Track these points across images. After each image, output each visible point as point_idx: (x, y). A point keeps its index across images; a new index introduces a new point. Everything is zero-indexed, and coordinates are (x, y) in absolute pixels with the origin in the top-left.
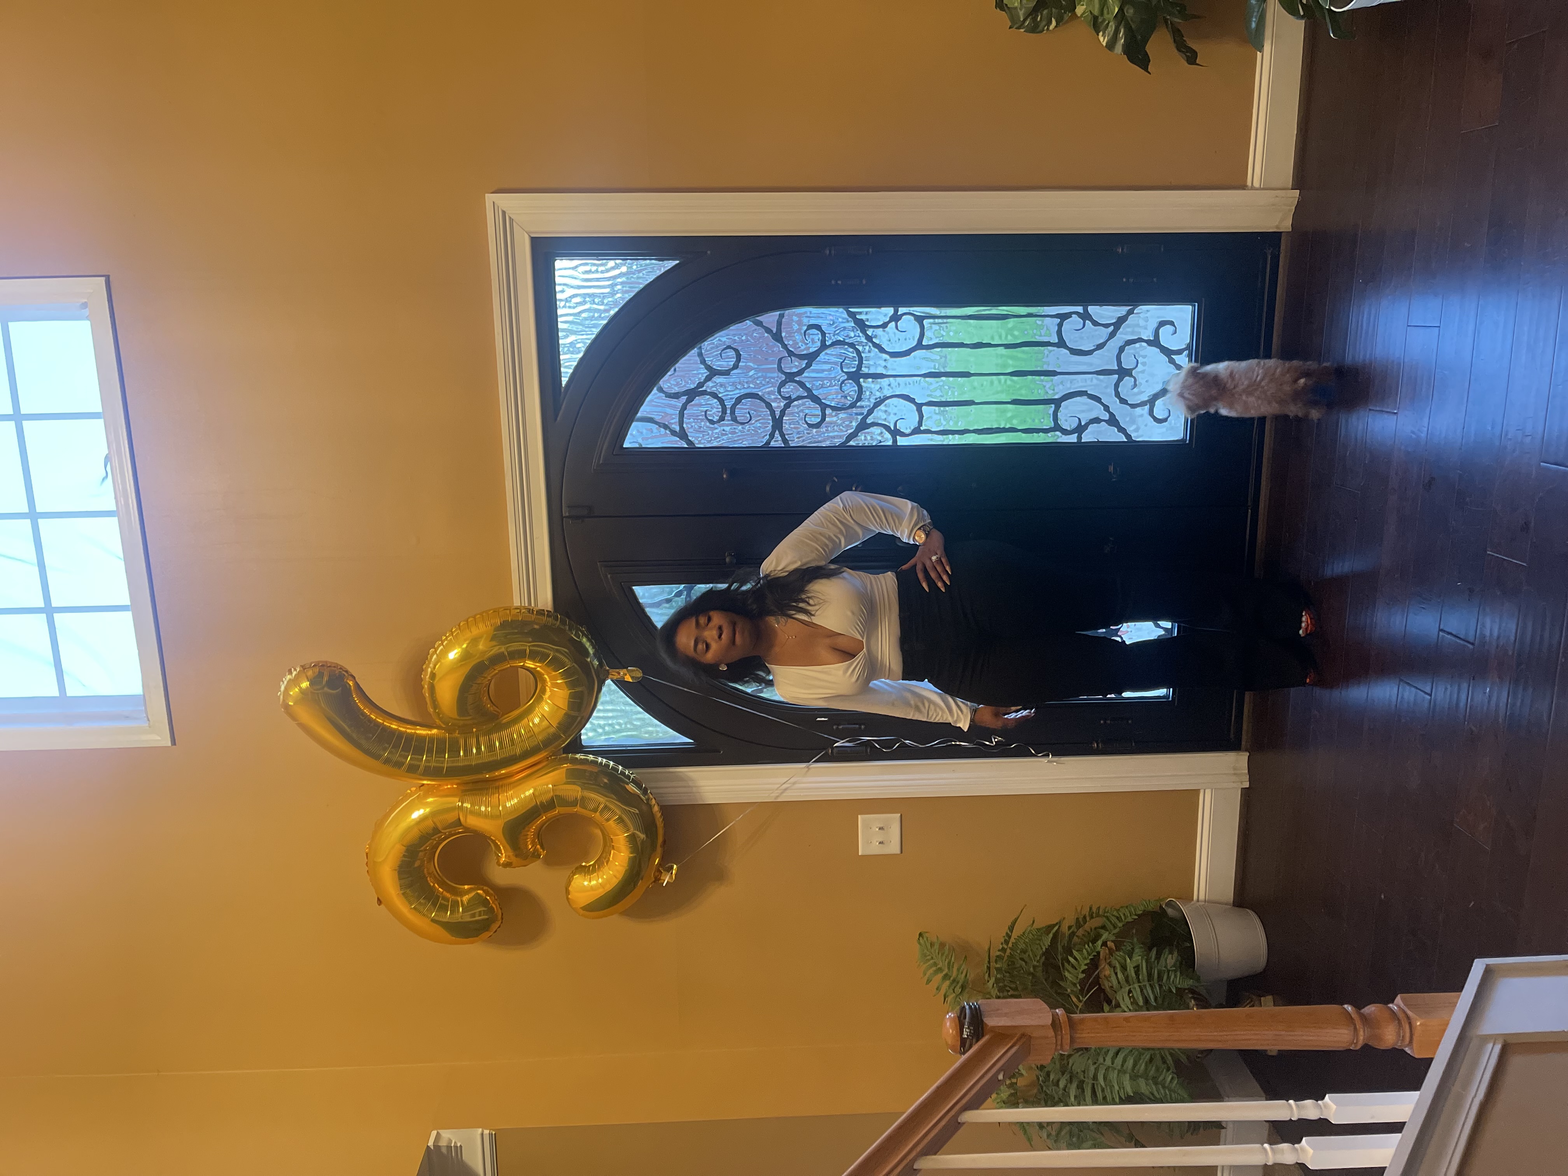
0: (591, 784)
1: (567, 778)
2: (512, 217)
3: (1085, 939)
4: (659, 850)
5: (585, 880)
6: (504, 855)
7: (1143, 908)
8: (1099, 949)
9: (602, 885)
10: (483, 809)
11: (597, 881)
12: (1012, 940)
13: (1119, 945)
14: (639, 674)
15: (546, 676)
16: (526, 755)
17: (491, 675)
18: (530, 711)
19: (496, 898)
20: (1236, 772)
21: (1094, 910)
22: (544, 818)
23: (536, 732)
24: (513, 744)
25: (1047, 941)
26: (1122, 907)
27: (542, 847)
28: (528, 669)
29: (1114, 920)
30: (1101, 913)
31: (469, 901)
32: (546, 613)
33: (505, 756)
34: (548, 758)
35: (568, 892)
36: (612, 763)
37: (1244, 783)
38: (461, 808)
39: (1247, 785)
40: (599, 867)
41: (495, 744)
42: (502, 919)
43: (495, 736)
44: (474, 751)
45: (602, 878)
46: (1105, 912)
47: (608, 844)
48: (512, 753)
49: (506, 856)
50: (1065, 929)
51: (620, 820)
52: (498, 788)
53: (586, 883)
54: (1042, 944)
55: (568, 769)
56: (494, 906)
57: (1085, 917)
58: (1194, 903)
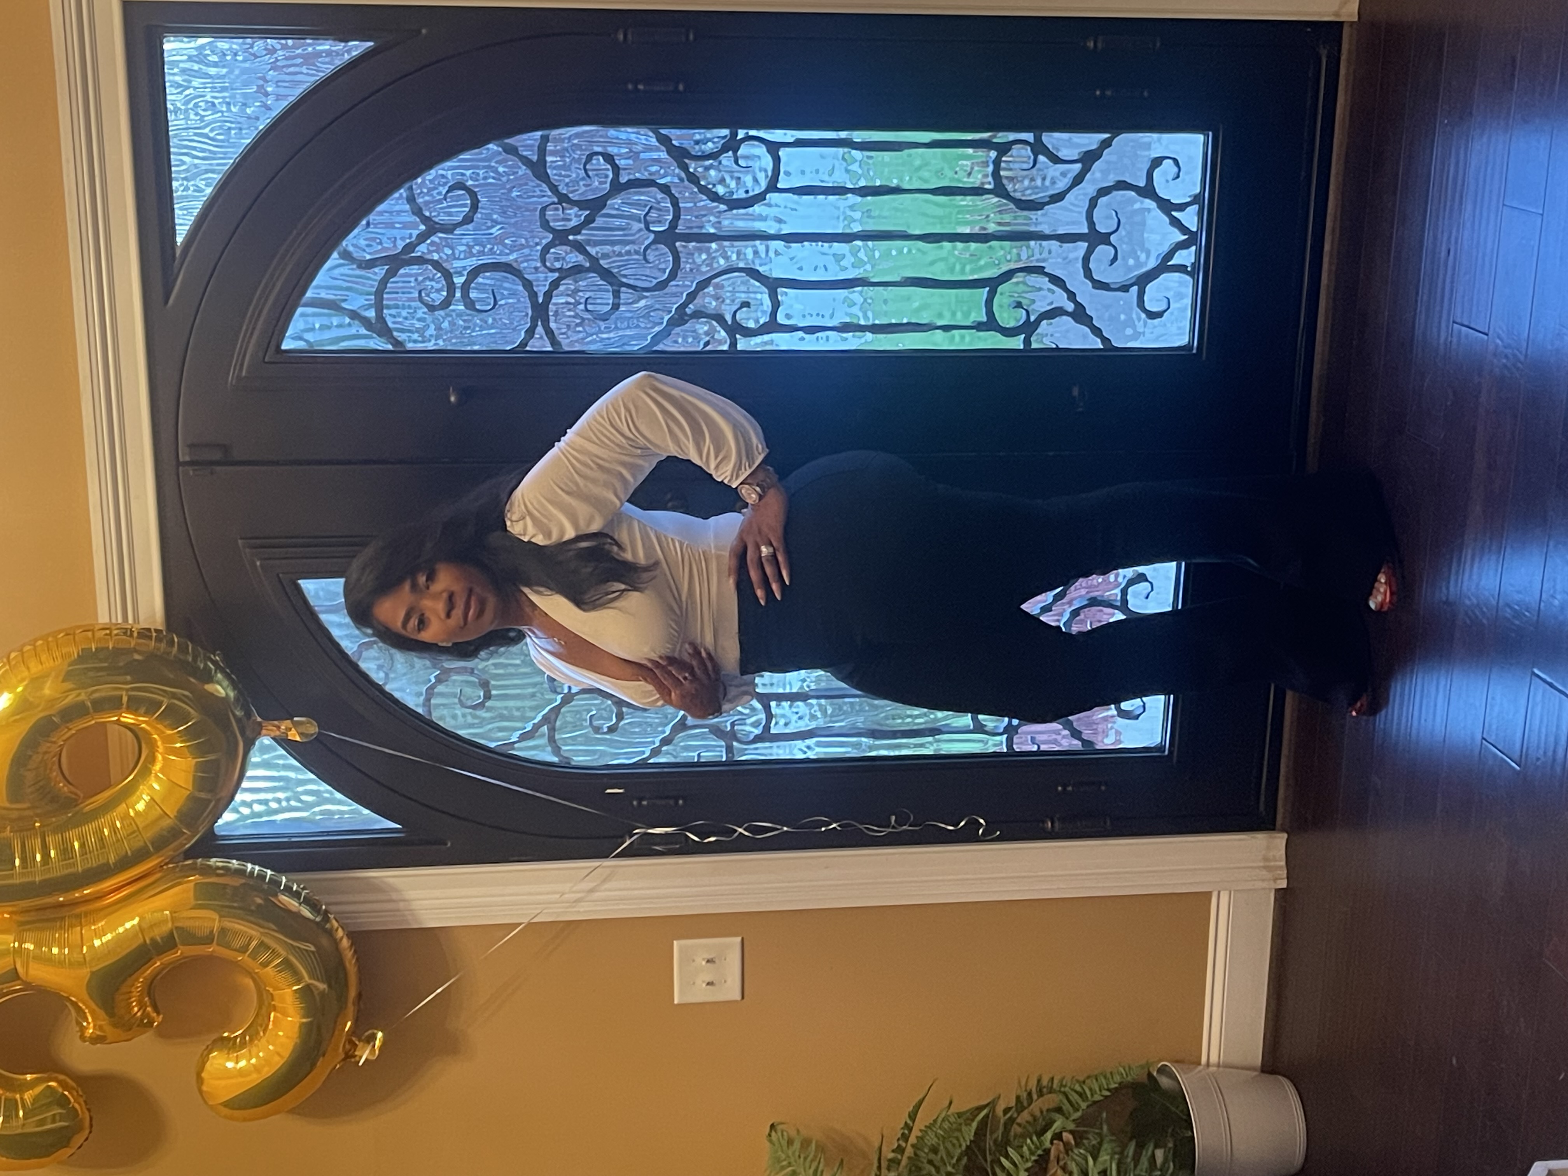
0: (235, 908)
1: (196, 899)
3: (1030, 1129)
4: (351, 1009)
5: (229, 1060)
6: (92, 1025)
7: (1118, 1078)
8: (1047, 1144)
9: (257, 1069)
10: (55, 950)
11: (249, 1061)
12: (915, 1133)
13: (1079, 1137)
14: (313, 729)
15: (155, 736)
16: (125, 863)
17: (65, 738)
18: (129, 791)
19: (81, 1093)
20: (1267, 864)
21: (1045, 1082)
22: (158, 964)
23: (141, 826)
24: (103, 847)
25: (969, 1133)
26: (1089, 1077)
27: (156, 1010)
28: (126, 726)
29: (1075, 1097)
30: (1055, 1086)
31: (35, 1099)
32: (154, 634)
33: (89, 865)
34: (162, 866)
35: (200, 1080)
36: (269, 872)
37: (1279, 881)
38: (19, 951)
39: (1283, 884)
40: (251, 1040)
41: (73, 846)
42: (91, 1126)
43: (72, 834)
44: (38, 857)
45: (258, 1057)
46: (1062, 1086)
47: (266, 1003)
48: (102, 861)
49: (94, 1026)
50: (999, 1111)
51: (287, 965)
52: (78, 916)
53: (230, 1065)
54: (961, 1139)
55: (196, 884)
56: (77, 1106)
57: (1030, 1094)
58: (1200, 1068)
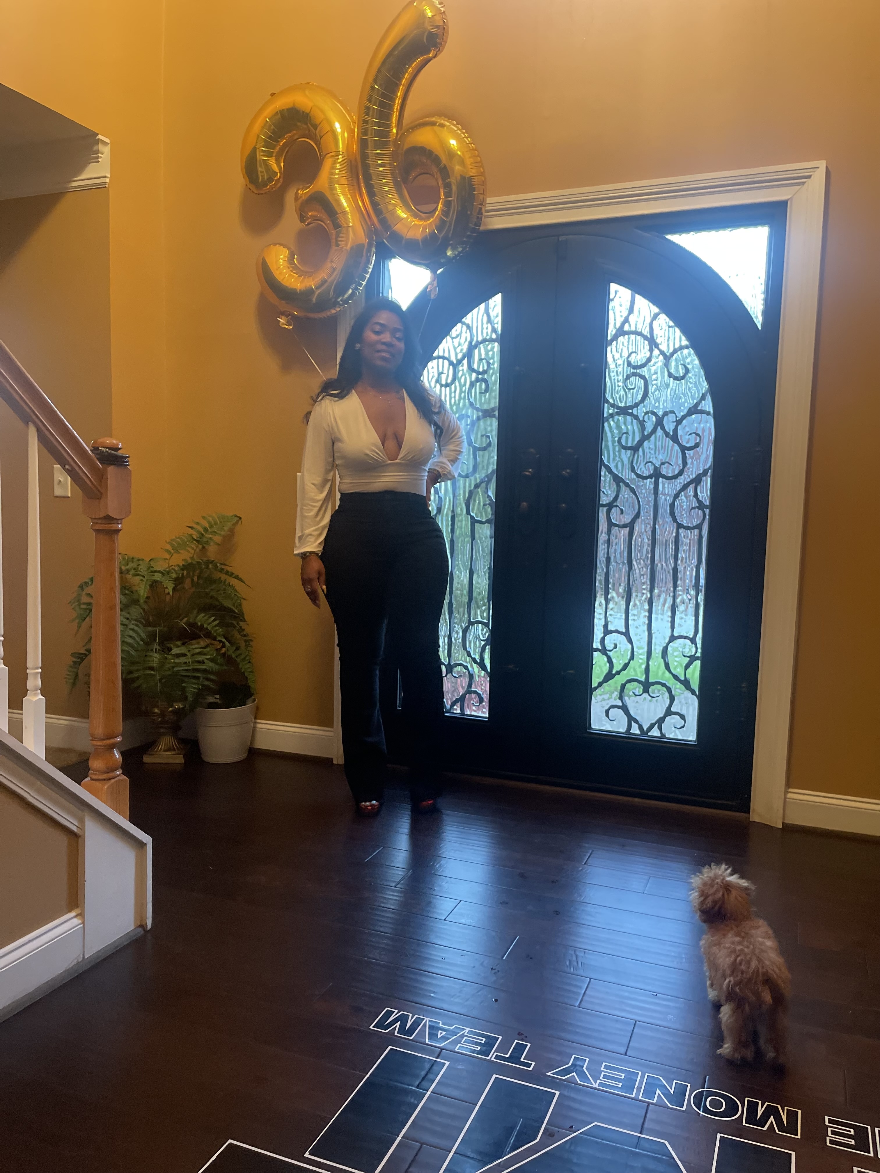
0: (351, 260)
2: (806, 185)
4: (303, 315)
5: (284, 257)
6: (303, 193)
7: (249, 677)
8: (219, 639)
9: (278, 269)
10: (337, 172)
11: (282, 265)
12: (230, 579)
13: (224, 655)
15: (432, 219)
17: (434, 174)
18: (408, 208)
19: (274, 189)
21: (250, 643)
22: (328, 222)
23: (391, 213)
24: (383, 194)
25: (230, 606)
26: (252, 664)
27: (309, 224)
28: (437, 206)
29: (242, 657)
30: (248, 647)
31: (272, 166)
33: (375, 188)
34: (373, 225)
35: (275, 244)
36: (369, 276)
37: (336, 760)
38: (338, 154)
39: (334, 762)
40: (293, 268)
41: (384, 179)
42: (259, 194)
43: (390, 179)
44: (379, 162)
45: (284, 269)
46: (249, 651)
47: (307, 274)
48: (376, 193)
51: (324, 283)
52: (352, 183)
55: (364, 241)
56: (268, 187)
57: (245, 636)
58: (253, 717)
